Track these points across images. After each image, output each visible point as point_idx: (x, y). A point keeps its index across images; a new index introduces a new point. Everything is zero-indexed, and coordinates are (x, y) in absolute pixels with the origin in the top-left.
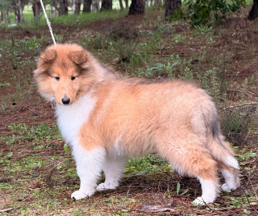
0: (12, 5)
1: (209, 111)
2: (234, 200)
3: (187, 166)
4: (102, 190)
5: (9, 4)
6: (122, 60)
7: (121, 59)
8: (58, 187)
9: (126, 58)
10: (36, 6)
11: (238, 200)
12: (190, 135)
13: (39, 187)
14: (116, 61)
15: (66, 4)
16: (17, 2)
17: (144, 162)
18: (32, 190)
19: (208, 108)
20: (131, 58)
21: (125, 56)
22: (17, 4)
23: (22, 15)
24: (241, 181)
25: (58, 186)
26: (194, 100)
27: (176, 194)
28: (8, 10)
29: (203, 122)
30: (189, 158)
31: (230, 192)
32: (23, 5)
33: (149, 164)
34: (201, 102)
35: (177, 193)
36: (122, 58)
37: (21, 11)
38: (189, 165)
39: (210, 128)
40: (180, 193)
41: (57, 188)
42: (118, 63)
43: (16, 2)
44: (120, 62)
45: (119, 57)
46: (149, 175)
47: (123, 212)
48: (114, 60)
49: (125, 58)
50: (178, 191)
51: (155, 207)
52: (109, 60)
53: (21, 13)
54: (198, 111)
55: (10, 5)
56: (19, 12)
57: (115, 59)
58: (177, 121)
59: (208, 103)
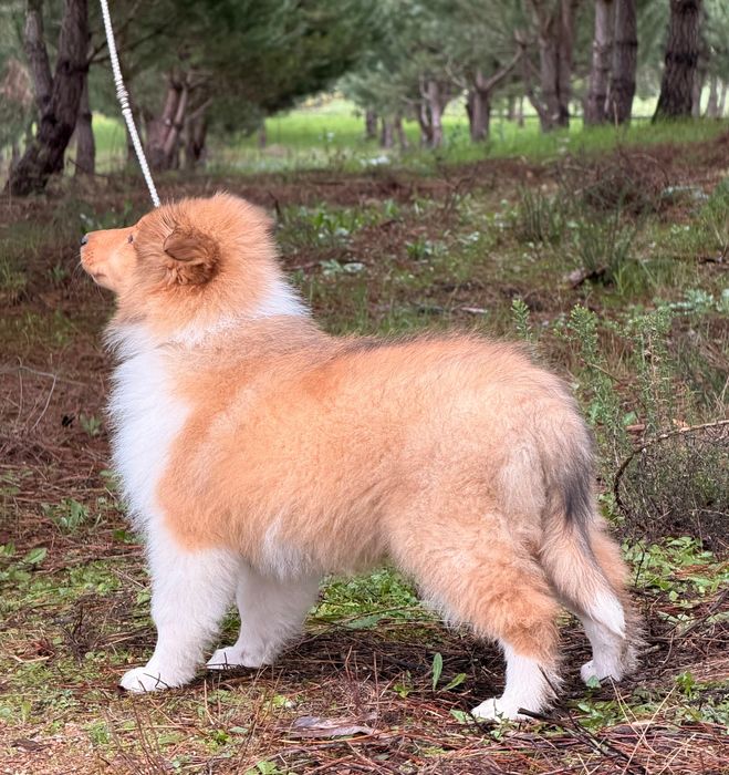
0: (409, 96)
1: (561, 446)
2: (587, 710)
3: (472, 608)
4: (222, 667)
5: (400, 92)
6: (589, 277)
7: (585, 275)
8: (102, 657)
9: (603, 272)
10: (477, 102)
11: (602, 710)
12: (489, 516)
13: (47, 654)
14: (570, 282)
15: (563, 95)
16: (426, 89)
17: (395, 590)
18: (21, 661)
19: (559, 434)
20: (617, 273)
21: (599, 266)
22: (425, 95)
23: (440, 128)
24: (639, 658)
25: (102, 654)
26: (516, 409)
27: (431, 687)
28: (401, 113)
29: (538, 478)
30: (480, 584)
31: (596, 689)
32: (444, 97)
33: (408, 596)
34: (538, 416)
35: (434, 685)
36: (591, 272)
37: (435, 116)
38: (478, 606)
39: (562, 496)
40: (440, 685)
41: (95, 660)
42: (575, 288)
43: (422, 88)
44: (581, 283)
45: (583, 269)
46: (393, 628)
47: (233, 734)
48: (565, 278)
49: (598, 271)
50: (435, 680)
51: (330, 723)
52: (551, 276)
53: (435, 124)
54: (524, 445)
55: (403, 98)
56: (430, 120)
57: (569, 274)
58: (455, 468)
59: (560, 420)
